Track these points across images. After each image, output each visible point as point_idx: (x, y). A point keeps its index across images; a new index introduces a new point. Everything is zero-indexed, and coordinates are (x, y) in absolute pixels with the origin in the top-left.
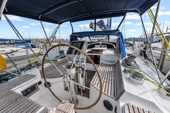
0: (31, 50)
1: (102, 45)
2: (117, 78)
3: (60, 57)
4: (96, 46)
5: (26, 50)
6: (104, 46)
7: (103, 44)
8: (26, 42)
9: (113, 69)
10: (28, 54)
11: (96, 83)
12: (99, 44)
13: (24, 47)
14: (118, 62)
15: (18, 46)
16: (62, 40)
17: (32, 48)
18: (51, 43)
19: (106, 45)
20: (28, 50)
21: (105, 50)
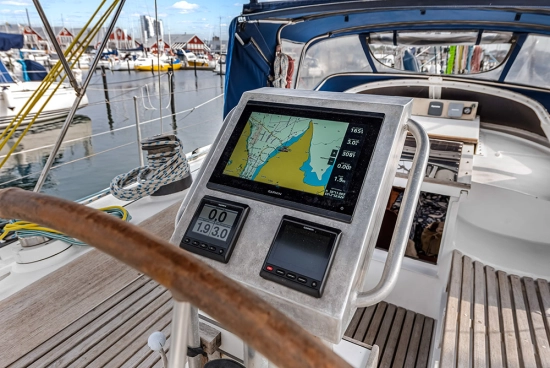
1: (446, 103)
3: (153, 182)
6: (457, 111)
7: (447, 94)
10: (10, 113)
12: (423, 93)
16: (192, 42)
17: (31, 78)
18: (133, 53)
19: (477, 103)
20: (6, 91)
21: (471, 144)
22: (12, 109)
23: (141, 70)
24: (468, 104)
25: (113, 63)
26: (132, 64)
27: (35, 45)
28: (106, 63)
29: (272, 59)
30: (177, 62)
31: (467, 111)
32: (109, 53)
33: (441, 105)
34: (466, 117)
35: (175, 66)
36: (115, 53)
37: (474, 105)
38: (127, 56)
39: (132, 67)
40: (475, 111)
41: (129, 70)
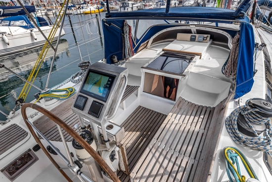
0: (40, 30)
1: (197, 35)
2: (198, 169)
4: (179, 35)
5: (29, 31)
6: (201, 39)
7: (199, 32)
8: (26, 11)
9: (203, 127)
10: (35, 41)
11: (145, 175)
13: (25, 24)
14: (222, 108)
15: (12, 23)
17: (41, 25)
18: (82, 6)
19: (209, 35)
20: (32, 32)
21: (199, 55)
22: (36, 39)
23: (86, 14)
24: (206, 36)
25: (73, 11)
26: (82, 11)
27: (40, 5)
28: (71, 12)
29: (122, 27)
30: (101, 8)
31: (205, 39)
32: (72, 6)
33: (195, 36)
34: (204, 41)
35: (101, 10)
36: (74, 6)
37: (208, 36)
38: (79, 7)
39: (82, 12)
40: (208, 38)
41: (81, 14)
